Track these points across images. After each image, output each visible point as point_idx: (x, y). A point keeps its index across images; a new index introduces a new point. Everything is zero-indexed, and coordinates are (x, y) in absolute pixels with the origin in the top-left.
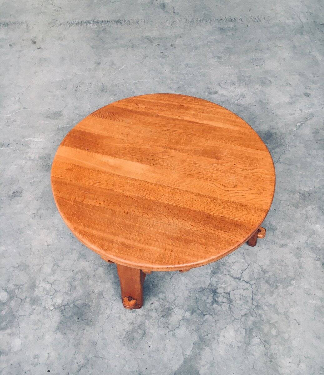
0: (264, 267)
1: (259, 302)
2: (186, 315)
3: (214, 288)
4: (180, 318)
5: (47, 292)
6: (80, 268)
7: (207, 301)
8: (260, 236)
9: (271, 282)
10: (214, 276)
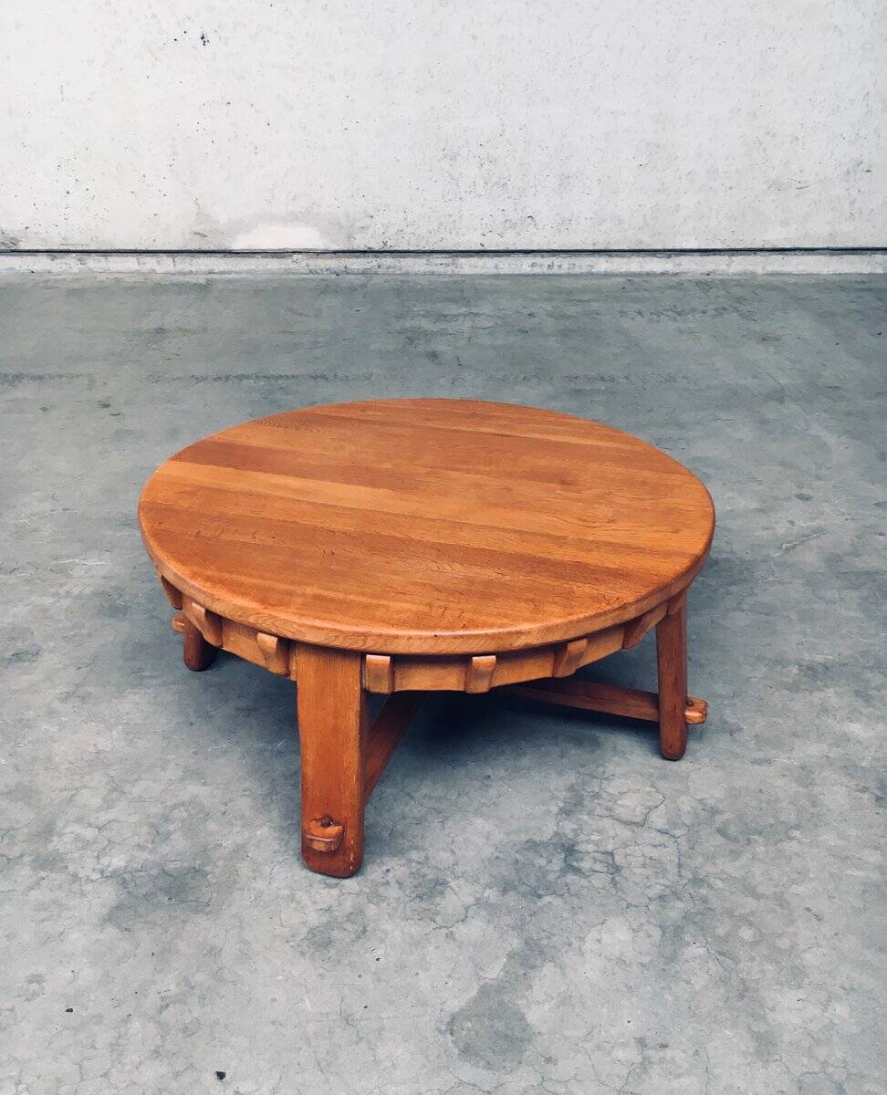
0: (711, 802)
1: (700, 871)
2: (485, 895)
3: (566, 842)
4: (471, 900)
5: (87, 844)
6: (186, 798)
7: (548, 868)
8: (692, 714)
9: (730, 832)
10: (565, 819)
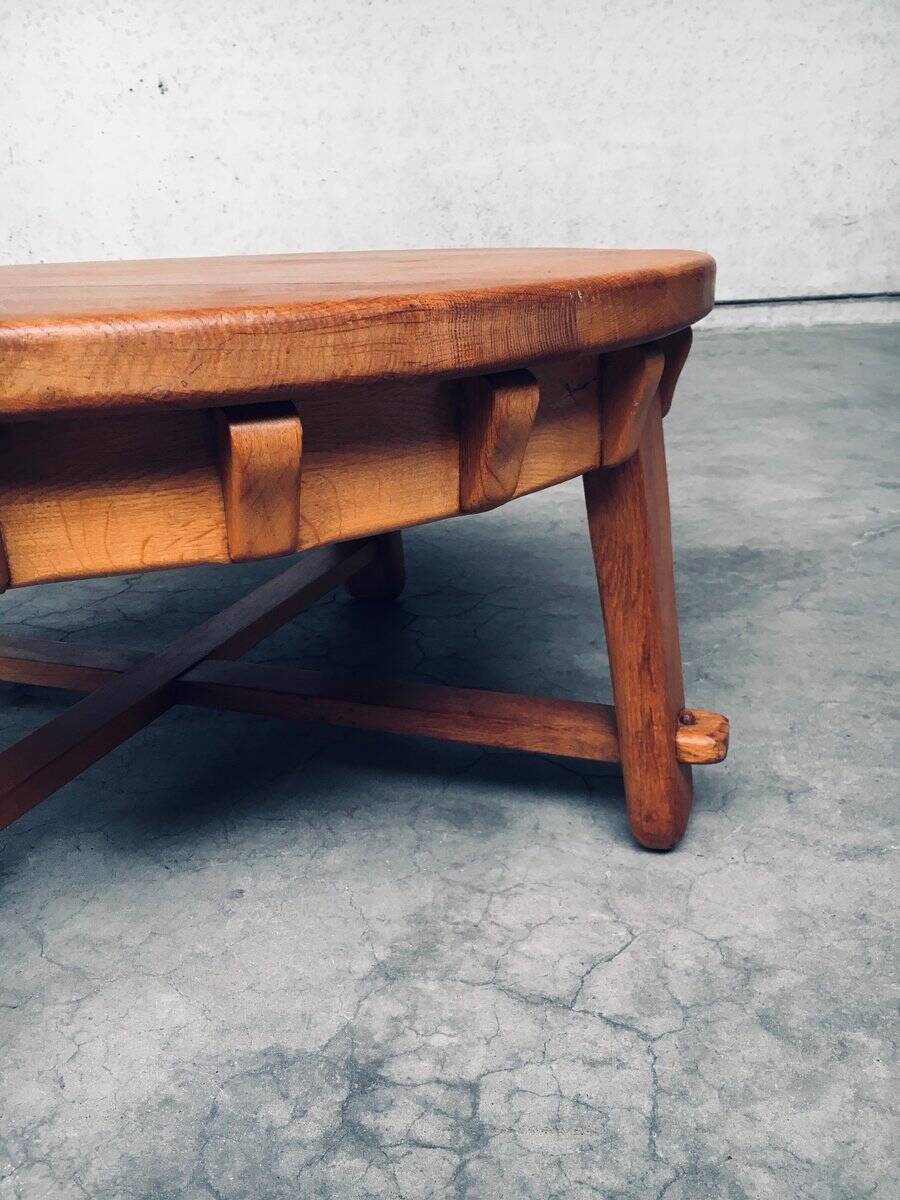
0: (743, 946)
1: (710, 1140)
3: (364, 1055)
7: (292, 1133)
8: (693, 742)
9: (792, 1023)
10: (383, 991)
